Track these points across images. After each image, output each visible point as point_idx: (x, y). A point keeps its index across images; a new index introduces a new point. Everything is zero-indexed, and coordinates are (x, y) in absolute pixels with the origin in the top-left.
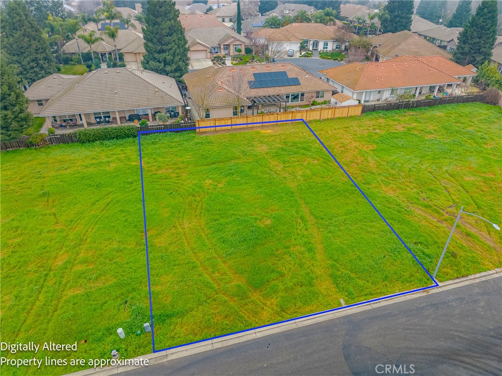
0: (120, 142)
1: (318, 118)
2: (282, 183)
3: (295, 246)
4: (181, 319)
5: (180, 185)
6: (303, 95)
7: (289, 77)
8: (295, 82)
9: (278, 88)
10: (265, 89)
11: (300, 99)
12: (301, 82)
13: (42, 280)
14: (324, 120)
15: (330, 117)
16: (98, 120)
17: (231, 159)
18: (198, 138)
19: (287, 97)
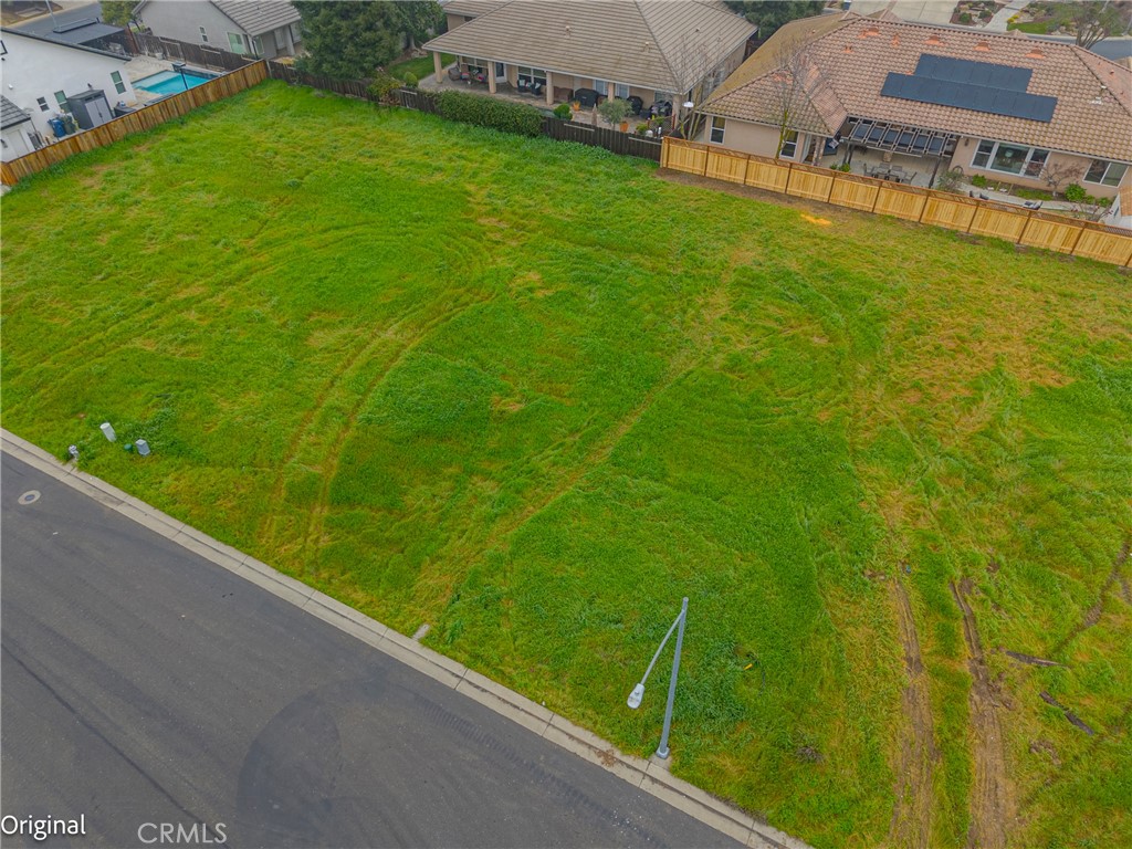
1: (1011, 235)
2: (661, 350)
3: (487, 476)
4: (188, 467)
5: (475, 259)
6: (1040, 156)
7: (1031, 90)
9: (966, 115)
11: (1025, 166)
12: (1060, 114)
15: (1055, 246)
17: (638, 251)
19: (986, 147)
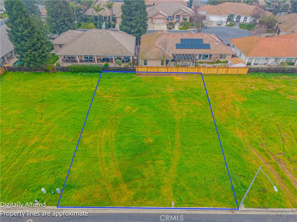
0: (91, 74)
1: (215, 73)
2: (171, 116)
3: (159, 160)
4: (77, 190)
5: (111, 107)
6: (211, 56)
7: (204, 43)
8: (208, 46)
9: (195, 50)
10: (186, 50)
11: (208, 58)
12: (211, 47)
13: (21, 151)
14: (220, 75)
15: (224, 73)
16: (86, 59)
17: (148, 95)
18: (135, 77)
19: (200, 56)
